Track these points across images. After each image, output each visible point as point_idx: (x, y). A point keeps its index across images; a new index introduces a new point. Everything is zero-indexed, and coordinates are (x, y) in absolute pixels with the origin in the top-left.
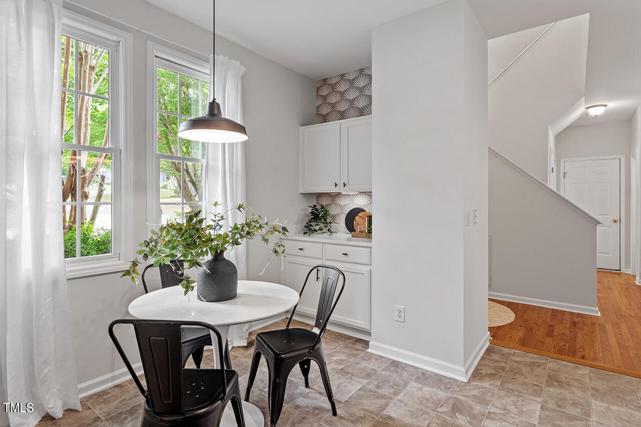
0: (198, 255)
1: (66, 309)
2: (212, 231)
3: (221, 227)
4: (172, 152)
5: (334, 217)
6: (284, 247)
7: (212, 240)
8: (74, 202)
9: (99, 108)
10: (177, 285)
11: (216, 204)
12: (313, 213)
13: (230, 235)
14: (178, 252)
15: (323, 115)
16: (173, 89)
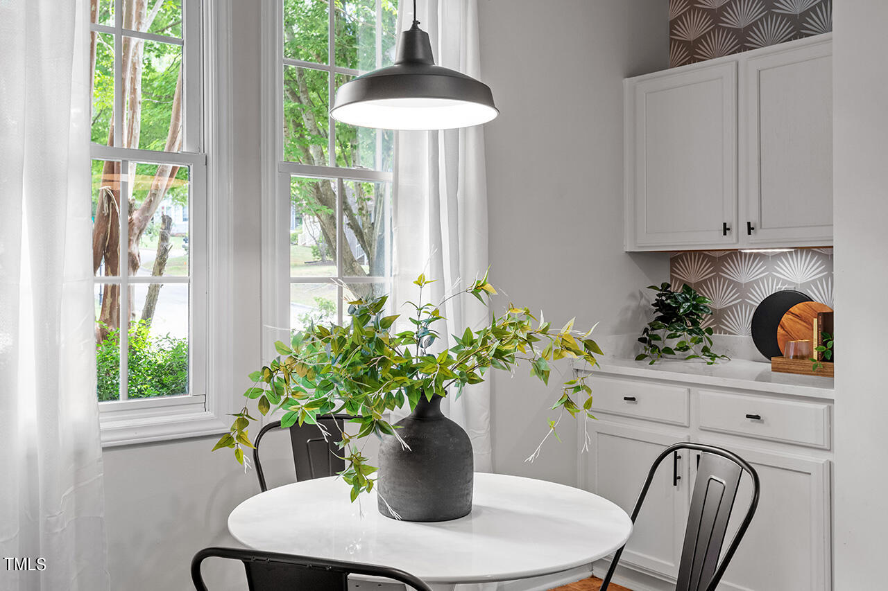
0: (382, 405)
1: (102, 515)
2: (413, 348)
3: (433, 338)
4: (309, 158)
5: (719, 316)
6: (589, 391)
7: (413, 370)
8: (111, 277)
9: (155, 62)
10: (334, 474)
11: (420, 282)
12: (659, 304)
13: (455, 359)
14: (337, 396)
15: (689, 42)
16: (310, 7)
